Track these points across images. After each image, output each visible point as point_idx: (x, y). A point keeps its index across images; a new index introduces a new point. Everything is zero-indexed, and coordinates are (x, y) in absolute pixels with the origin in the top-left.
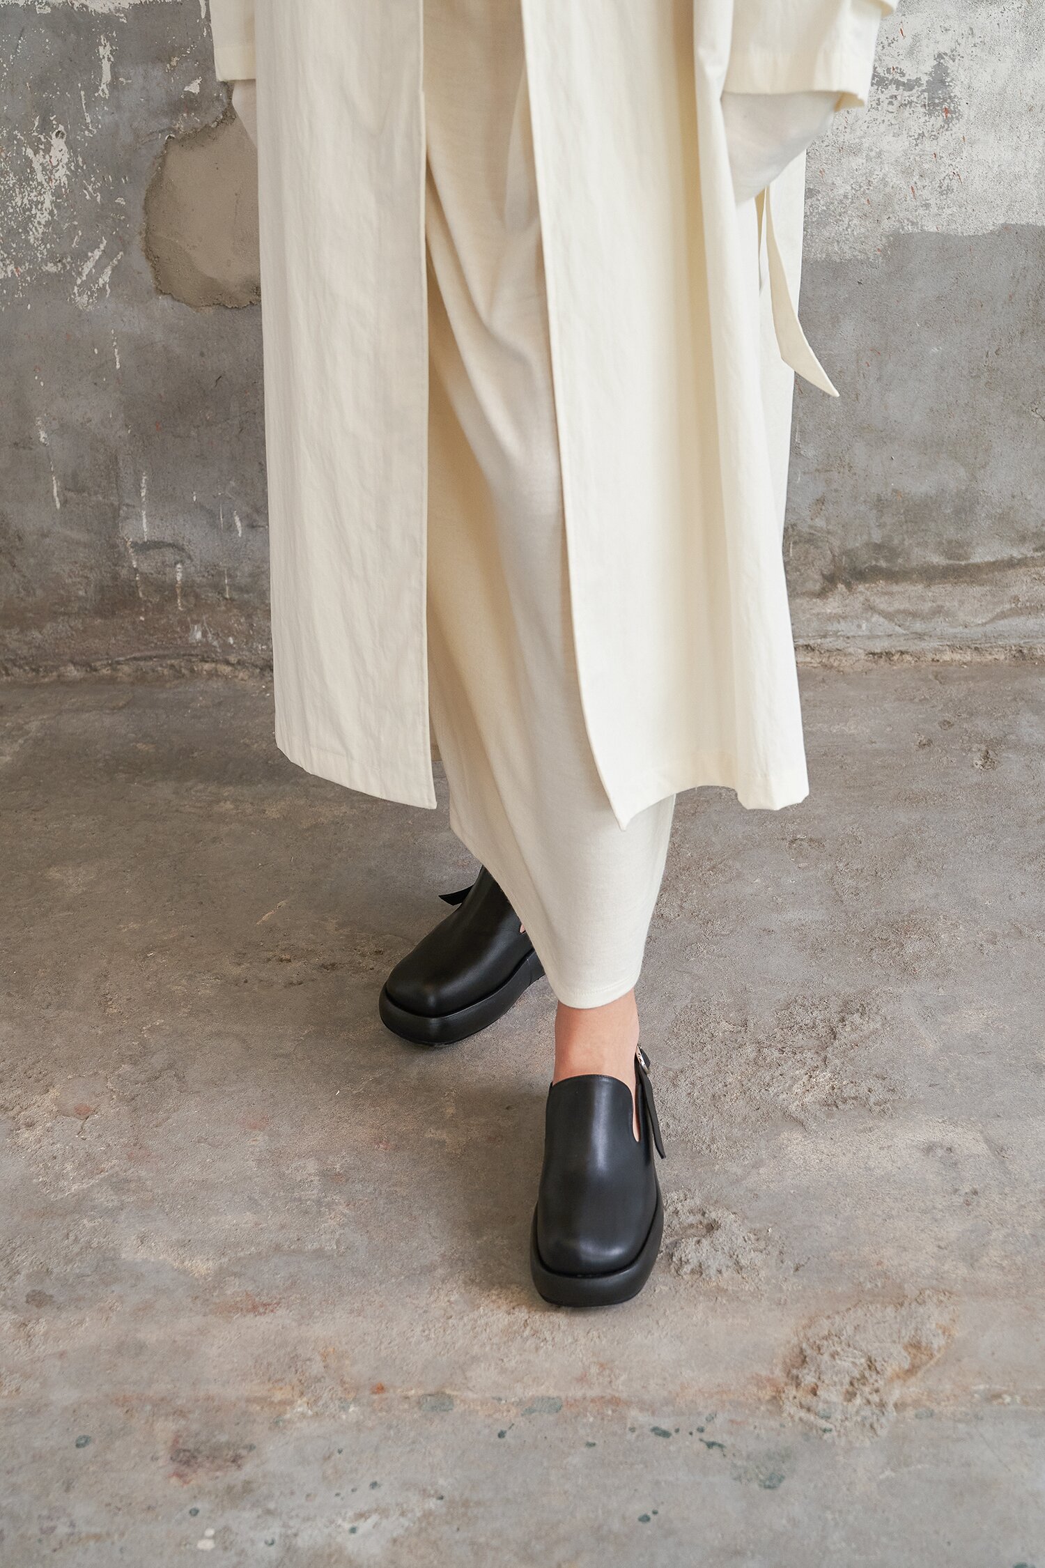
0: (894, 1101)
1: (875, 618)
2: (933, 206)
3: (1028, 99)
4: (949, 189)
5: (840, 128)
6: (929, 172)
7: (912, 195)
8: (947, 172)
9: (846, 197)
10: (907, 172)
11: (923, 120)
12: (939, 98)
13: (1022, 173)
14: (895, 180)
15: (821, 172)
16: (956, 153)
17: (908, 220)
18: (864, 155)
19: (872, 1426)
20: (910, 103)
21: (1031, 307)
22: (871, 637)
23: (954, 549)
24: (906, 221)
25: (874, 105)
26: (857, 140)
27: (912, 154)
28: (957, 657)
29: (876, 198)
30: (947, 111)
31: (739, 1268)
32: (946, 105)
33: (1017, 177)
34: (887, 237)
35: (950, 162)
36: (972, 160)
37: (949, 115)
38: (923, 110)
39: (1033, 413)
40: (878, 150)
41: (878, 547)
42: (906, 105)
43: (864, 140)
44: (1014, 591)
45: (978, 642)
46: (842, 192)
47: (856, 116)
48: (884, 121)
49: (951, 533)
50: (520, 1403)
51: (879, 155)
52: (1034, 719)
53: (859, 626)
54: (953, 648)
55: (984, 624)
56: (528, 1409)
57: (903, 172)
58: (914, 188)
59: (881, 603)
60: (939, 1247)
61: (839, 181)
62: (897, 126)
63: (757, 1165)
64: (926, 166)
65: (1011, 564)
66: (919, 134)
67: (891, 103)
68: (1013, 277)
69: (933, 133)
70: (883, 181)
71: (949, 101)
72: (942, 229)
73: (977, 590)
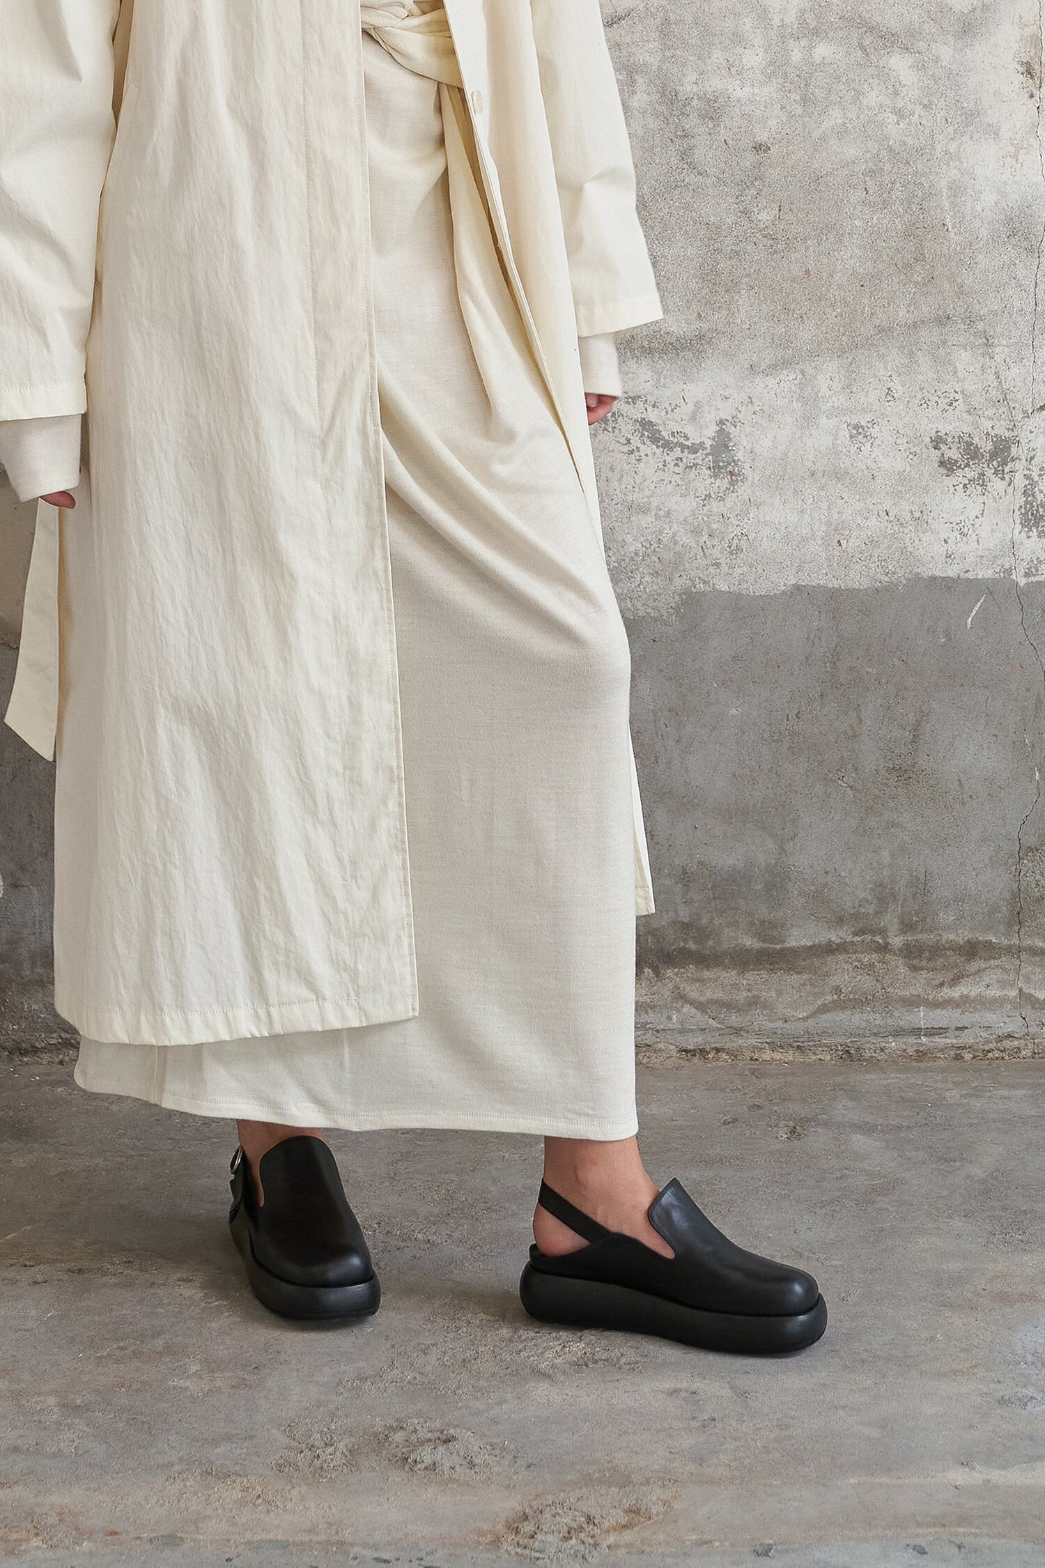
0: (645, 1362)
1: (687, 1008)
2: (723, 565)
3: (810, 464)
4: (739, 550)
5: (628, 487)
6: (718, 531)
7: (702, 555)
8: (735, 532)
9: (637, 554)
10: (696, 531)
11: (708, 481)
12: (724, 462)
13: (809, 535)
14: (685, 539)
15: (611, 529)
16: (743, 514)
17: (700, 578)
18: (653, 513)
19: (583, 1557)
20: (696, 465)
21: (829, 669)
22: (682, 1031)
23: (767, 930)
24: (697, 579)
25: (661, 466)
26: (646, 499)
27: (700, 514)
28: (778, 1056)
29: (667, 556)
30: (731, 473)
31: (472, 1465)
32: (730, 468)
33: (805, 539)
34: (680, 595)
35: (738, 523)
36: (759, 522)
37: (733, 478)
38: (708, 472)
39: (840, 782)
40: (667, 510)
41: (686, 926)
42: (691, 467)
43: (652, 499)
44: (835, 980)
45: (802, 1040)
46: (632, 549)
47: (643, 476)
48: (670, 482)
49: (763, 911)
50: (249, 1542)
51: (668, 513)
53: (669, 1018)
54: (774, 1047)
55: (805, 1019)
56: (256, 1547)
57: (692, 532)
58: (704, 547)
59: (692, 991)
60: (671, 1452)
61: (629, 539)
62: (684, 487)
63: (500, 1403)
64: (715, 526)
65: (830, 949)
66: (706, 495)
67: (676, 465)
68: (808, 639)
69: (719, 495)
70: (673, 539)
71: (732, 464)
72: (735, 588)
73: (795, 979)
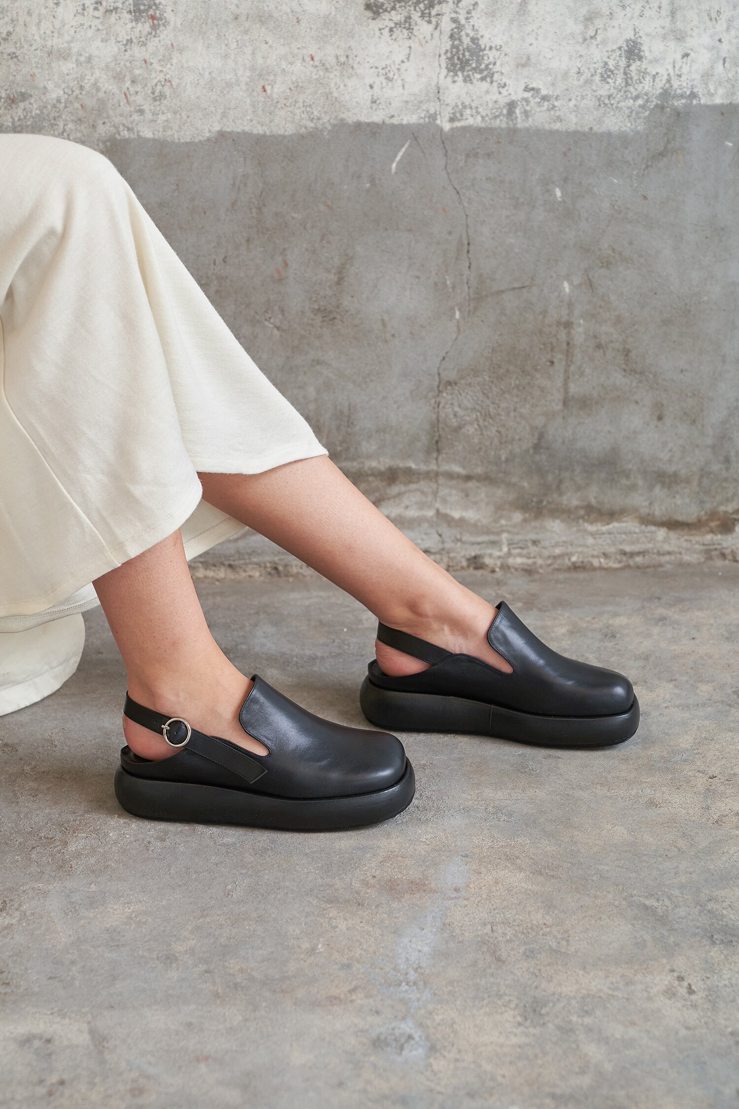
2: (147, 111)
3: (233, 7)
4: (162, 96)
5: (47, 32)
6: (141, 78)
7: (125, 101)
8: (158, 78)
9: (59, 101)
10: (118, 77)
11: (129, 26)
12: (145, 5)
13: (233, 80)
14: (108, 85)
15: (31, 75)
16: (166, 60)
17: (124, 125)
18: (74, 59)
20: (116, 9)
21: (254, 215)
24: (121, 127)
25: (80, 10)
26: (65, 45)
27: (122, 60)
28: (210, 574)
29: (90, 103)
30: (153, 18)
32: (151, 12)
33: (229, 85)
34: (104, 142)
35: (160, 68)
36: (182, 67)
37: (155, 22)
38: (129, 16)
39: (267, 323)
40: (87, 55)
42: (111, 11)
43: (72, 45)
45: (232, 559)
46: (54, 96)
47: (63, 21)
48: (90, 27)
51: (89, 59)
52: (271, 630)
55: (236, 540)
57: (114, 78)
58: (127, 93)
61: (50, 85)
62: (104, 32)
64: (137, 72)
66: (127, 41)
67: (96, 9)
68: (234, 185)
69: (141, 40)
70: (96, 86)
71: (154, 7)
72: (159, 135)
